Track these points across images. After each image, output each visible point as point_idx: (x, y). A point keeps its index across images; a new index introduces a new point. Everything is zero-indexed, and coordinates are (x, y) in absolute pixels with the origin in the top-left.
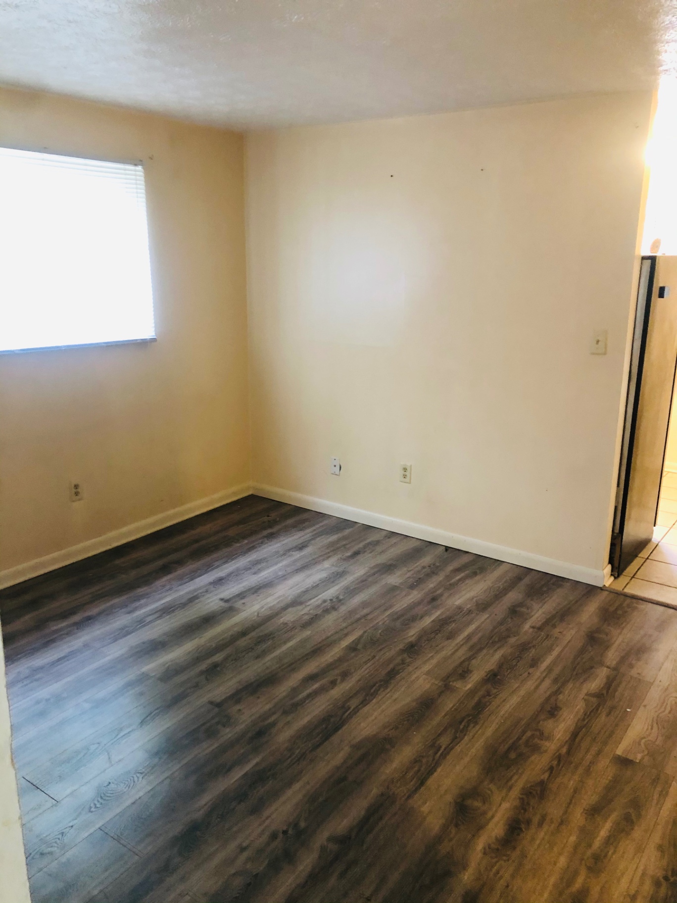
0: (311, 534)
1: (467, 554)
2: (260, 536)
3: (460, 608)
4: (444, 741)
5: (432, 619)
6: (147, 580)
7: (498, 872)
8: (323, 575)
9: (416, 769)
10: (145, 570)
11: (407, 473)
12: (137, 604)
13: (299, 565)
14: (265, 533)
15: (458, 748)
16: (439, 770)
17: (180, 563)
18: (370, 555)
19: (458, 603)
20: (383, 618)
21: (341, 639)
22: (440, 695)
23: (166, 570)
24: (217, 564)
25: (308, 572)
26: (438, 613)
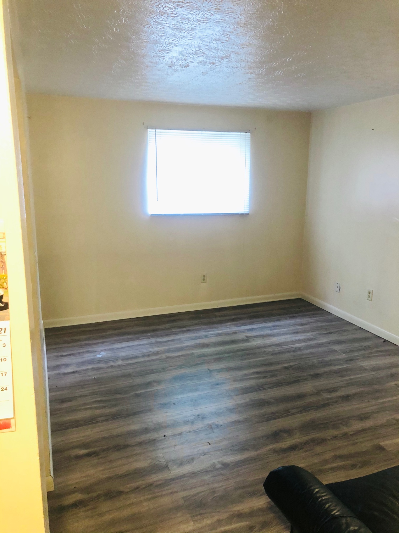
0: (314, 320)
1: (395, 346)
2: (288, 316)
3: (362, 367)
4: (294, 411)
5: (340, 367)
6: (221, 322)
7: (268, 457)
8: (303, 338)
9: (270, 416)
10: (225, 318)
11: (371, 295)
12: (211, 330)
13: (295, 331)
14: (290, 315)
15: (297, 415)
16: (280, 419)
17: (241, 319)
18: (337, 335)
19: (362, 365)
20: (315, 361)
21: (285, 363)
22: (310, 395)
23: (233, 320)
24: (257, 322)
25: (296, 335)
26: (348, 366)
